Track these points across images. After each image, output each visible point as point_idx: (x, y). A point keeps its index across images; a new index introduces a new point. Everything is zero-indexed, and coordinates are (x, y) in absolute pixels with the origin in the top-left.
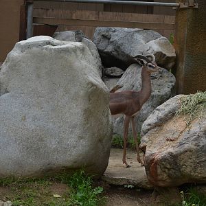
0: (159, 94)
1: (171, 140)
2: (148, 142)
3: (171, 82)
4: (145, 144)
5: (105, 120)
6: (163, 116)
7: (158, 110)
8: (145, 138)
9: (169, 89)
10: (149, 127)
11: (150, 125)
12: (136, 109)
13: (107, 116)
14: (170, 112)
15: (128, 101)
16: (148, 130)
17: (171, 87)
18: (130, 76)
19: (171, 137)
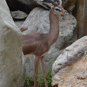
0: (62, 35)
1: (82, 79)
2: (59, 81)
3: (73, 24)
4: (56, 82)
5: (19, 61)
6: (72, 56)
7: (67, 50)
8: (56, 77)
9: (72, 31)
10: (59, 67)
11: (60, 64)
12: (45, 49)
13: (21, 57)
14: (79, 53)
15: (37, 42)
16: (59, 69)
17: (73, 29)
18: (34, 19)
19: (82, 76)
